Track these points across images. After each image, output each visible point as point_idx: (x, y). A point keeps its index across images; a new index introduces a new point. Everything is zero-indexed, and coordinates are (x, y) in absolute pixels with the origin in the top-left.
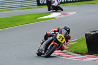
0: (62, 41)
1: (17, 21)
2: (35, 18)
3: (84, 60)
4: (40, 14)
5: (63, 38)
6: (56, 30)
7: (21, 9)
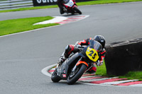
0: (94, 58)
1: (4, 28)
2: (30, 24)
3: (101, 84)
4: (38, 18)
5: (95, 54)
6: (84, 41)
7: (10, 11)
